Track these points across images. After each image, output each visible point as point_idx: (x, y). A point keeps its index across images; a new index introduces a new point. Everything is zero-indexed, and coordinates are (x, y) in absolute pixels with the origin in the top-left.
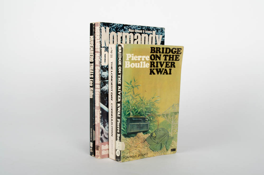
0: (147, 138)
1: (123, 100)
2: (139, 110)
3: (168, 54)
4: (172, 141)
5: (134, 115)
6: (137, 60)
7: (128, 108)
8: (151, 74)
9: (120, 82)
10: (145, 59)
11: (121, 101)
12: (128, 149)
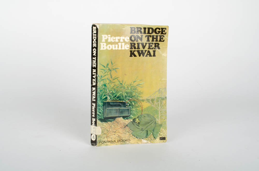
0: (128, 123)
1: (98, 83)
2: (118, 95)
3: (151, 35)
4: (160, 128)
5: (112, 99)
6: (115, 41)
7: (104, 92)
8: (131, 56)
9: (95, 65)
10: (124, 40)
11: (96, 85)
12: (105, 134)
